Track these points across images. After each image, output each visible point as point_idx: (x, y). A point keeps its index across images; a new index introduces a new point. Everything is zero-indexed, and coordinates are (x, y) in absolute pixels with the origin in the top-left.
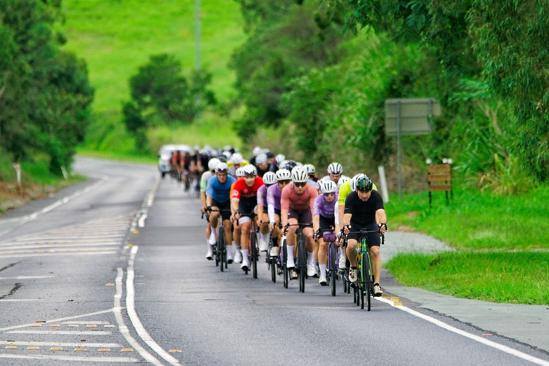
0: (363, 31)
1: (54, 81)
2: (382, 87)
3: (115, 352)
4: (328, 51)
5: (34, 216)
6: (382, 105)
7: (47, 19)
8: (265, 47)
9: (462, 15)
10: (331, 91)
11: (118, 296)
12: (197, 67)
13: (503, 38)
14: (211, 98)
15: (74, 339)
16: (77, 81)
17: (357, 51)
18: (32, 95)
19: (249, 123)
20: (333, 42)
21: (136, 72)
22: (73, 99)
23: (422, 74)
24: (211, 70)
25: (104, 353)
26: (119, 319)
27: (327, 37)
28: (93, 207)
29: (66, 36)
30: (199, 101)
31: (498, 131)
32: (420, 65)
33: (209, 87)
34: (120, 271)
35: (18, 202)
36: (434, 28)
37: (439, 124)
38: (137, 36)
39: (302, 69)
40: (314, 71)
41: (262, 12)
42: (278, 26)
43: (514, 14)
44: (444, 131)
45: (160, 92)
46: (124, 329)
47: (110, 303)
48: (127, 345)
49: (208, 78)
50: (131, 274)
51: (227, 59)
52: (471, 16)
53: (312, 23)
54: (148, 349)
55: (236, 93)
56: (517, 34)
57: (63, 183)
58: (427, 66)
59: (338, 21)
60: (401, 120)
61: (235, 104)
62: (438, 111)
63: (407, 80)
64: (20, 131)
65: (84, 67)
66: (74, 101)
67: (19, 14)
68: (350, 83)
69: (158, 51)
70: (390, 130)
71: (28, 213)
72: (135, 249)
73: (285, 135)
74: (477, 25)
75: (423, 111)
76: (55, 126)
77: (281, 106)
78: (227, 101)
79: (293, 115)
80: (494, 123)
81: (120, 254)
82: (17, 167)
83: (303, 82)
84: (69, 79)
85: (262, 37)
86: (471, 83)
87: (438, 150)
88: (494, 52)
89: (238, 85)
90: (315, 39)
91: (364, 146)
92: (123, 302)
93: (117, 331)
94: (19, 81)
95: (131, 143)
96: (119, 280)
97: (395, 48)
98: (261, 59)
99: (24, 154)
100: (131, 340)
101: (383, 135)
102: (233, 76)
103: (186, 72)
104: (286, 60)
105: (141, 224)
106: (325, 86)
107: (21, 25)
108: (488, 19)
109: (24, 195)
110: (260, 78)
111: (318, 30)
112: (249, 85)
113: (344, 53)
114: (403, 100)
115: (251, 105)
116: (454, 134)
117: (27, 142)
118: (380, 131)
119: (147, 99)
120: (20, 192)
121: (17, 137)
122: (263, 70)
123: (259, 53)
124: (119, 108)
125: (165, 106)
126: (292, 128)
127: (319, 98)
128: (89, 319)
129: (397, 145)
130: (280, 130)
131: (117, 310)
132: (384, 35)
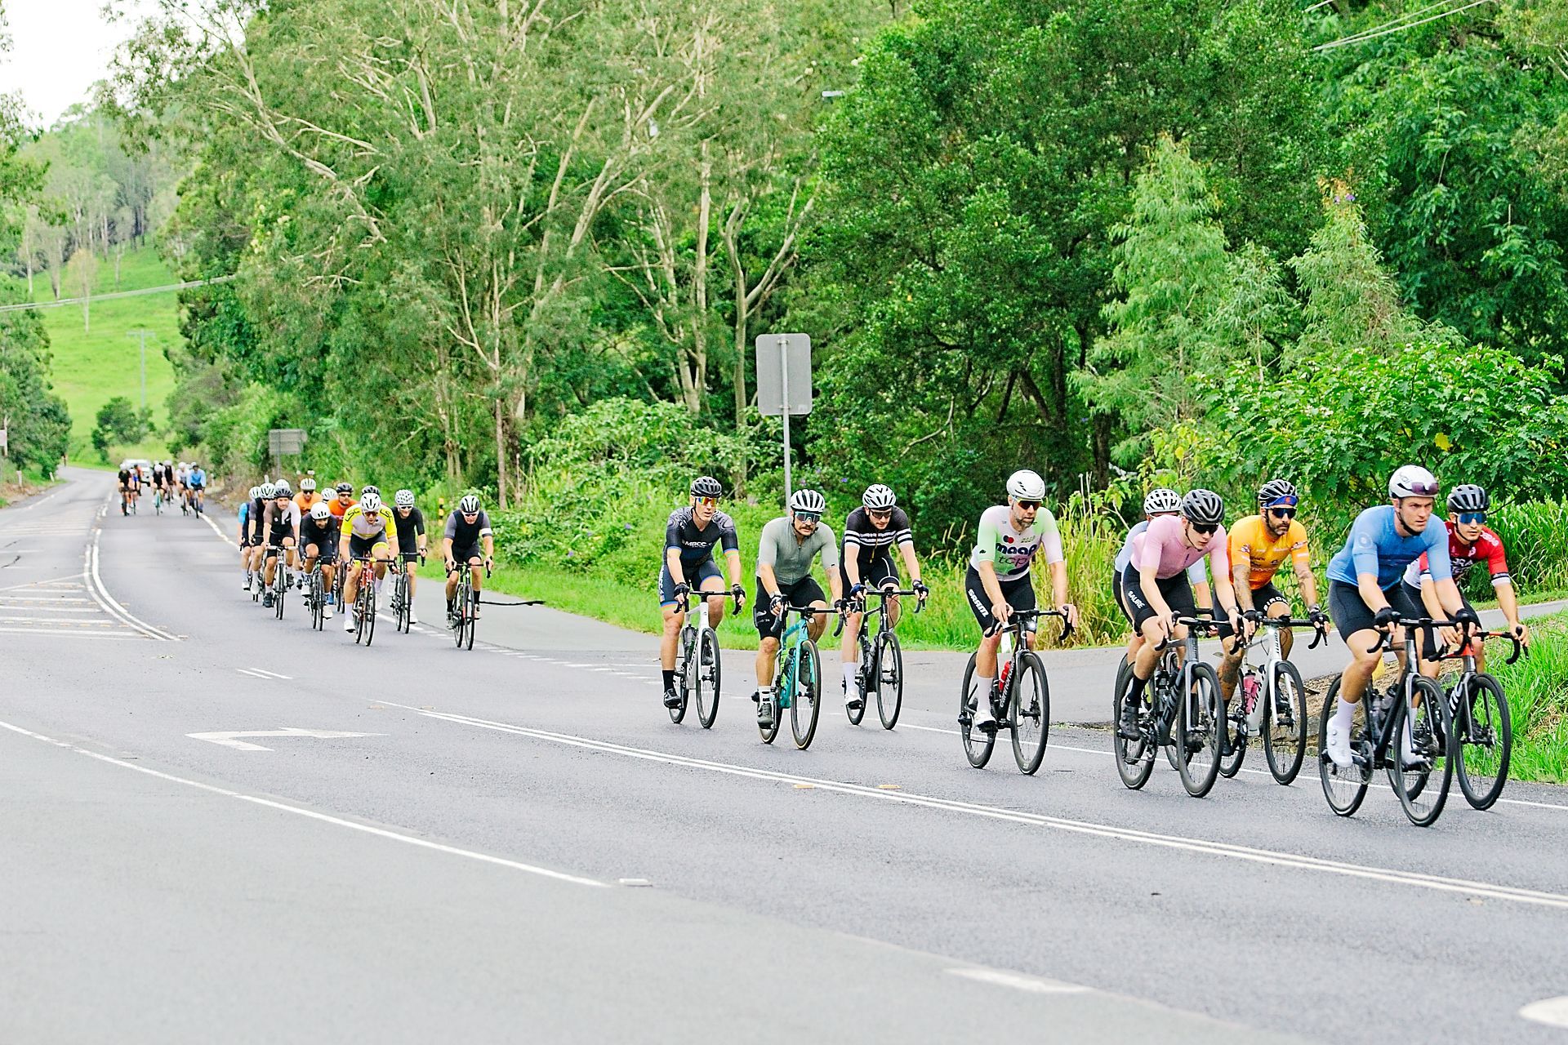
0: (255, 385)
1: (45, 415)
2: (267, 421)
3: (84, 605)
4: (231, 396)
5: (30, 508)
6: (267, 434)
7: (40, 372)
8: (188, 393)
9: (321, 376)
10: (233, 423)
11: (87, 565)
12: (143, 406)
13: (349, 391)
14: (152, 427)
15: (56, 595)
16: (60, 414)
17: (250, 396)
18: (30, 424)
19: (178, 444)
20: (236, 391)
21: (101, 409)
22: (58, 427)
23: (295, 413)
24: (151, 408)
25: (77, 606)
26: (88, 581)
27: (230, 387)
28: (71, 501)
29: (52, 384)
30: (144, 429)
31: (346, 453)
32: (293, 407)
33: (150, 419)
34: (89, 546)
35: (20, 497)
36: (303, 383)
37: (306, 448)
38: (101, 384)
39: (213, 408)
40: (222, 410)
41: (186, 369)
42: (198, 378)
43: (356, 375)
44: (309, 451)
45: (117, 422)
46: (91, 589)
47: (82, 570)
48: (92, 600)
49: (150, 413)
50: (96, 549)
51: (163, 400)
52: (326, 376)
53: (221, 377)
54: (106, 602)
55: (169, 424)
56: (358, 389)
57: (51, 484)
58: (298, 408)
59: (237, 376)
60: (280, 444)
61: (168, 431)
62: (305, 438)
63: (284, 417)
64: (21, 449)
65: (65, 405)
66: (59, 429)
67: (21, 370)
68: (246, 418)
69: (116, 395)
70: (272, 452)
71: (26, 505)
72: (99, 532)
73: (202, 452)
74: (333, 382)
75: (295, 438)
76: (46, 445)
77: (198, 433)
78: (163, 429)
79: (206, 440)
80: (343, 448)
81: (88, 535)
82: (19, 472)
83: (214, 417)
84: (55, 413)
85: (186, 386)
86: (327, 420)
87: (305, 465)
88: (342, 401)
89: (170, 418)
90: (223, 388)
92: (90, 570)
93: (86, 590)
94: (21, 415)
95: (98, 457)
96: (88, 553)
97: (276, 395)
98: (186, 401)
99: (24, 464)
100: (95, 596)
101: (268, 455)
102: (167, 412)
103: (135, 409)
104: (203, 402)
105: (104, 514)
106: (229, 419)
107: (22, 376)
108: (339, 378)
109: (24, 493)
110: (185, 414)
111: (224, 382)
112: (176, 418)
113: (242, 397)
114: (281, 431)
115: (179, 432)
116: (315, 454)
117: (26, 456)
118: (266, 451)
119: (108, 427)
120: (21, 491)
121: (19, 453)
122: (187, 409)
123: (185, 397)
124: (90, 433)
125: (121, 431)
126: (207, 448)
127: (225, 428)
128: (68, 581)
129: (277, 461)
130: (198, 449)
131: (86, 575)
132: (268, 386)
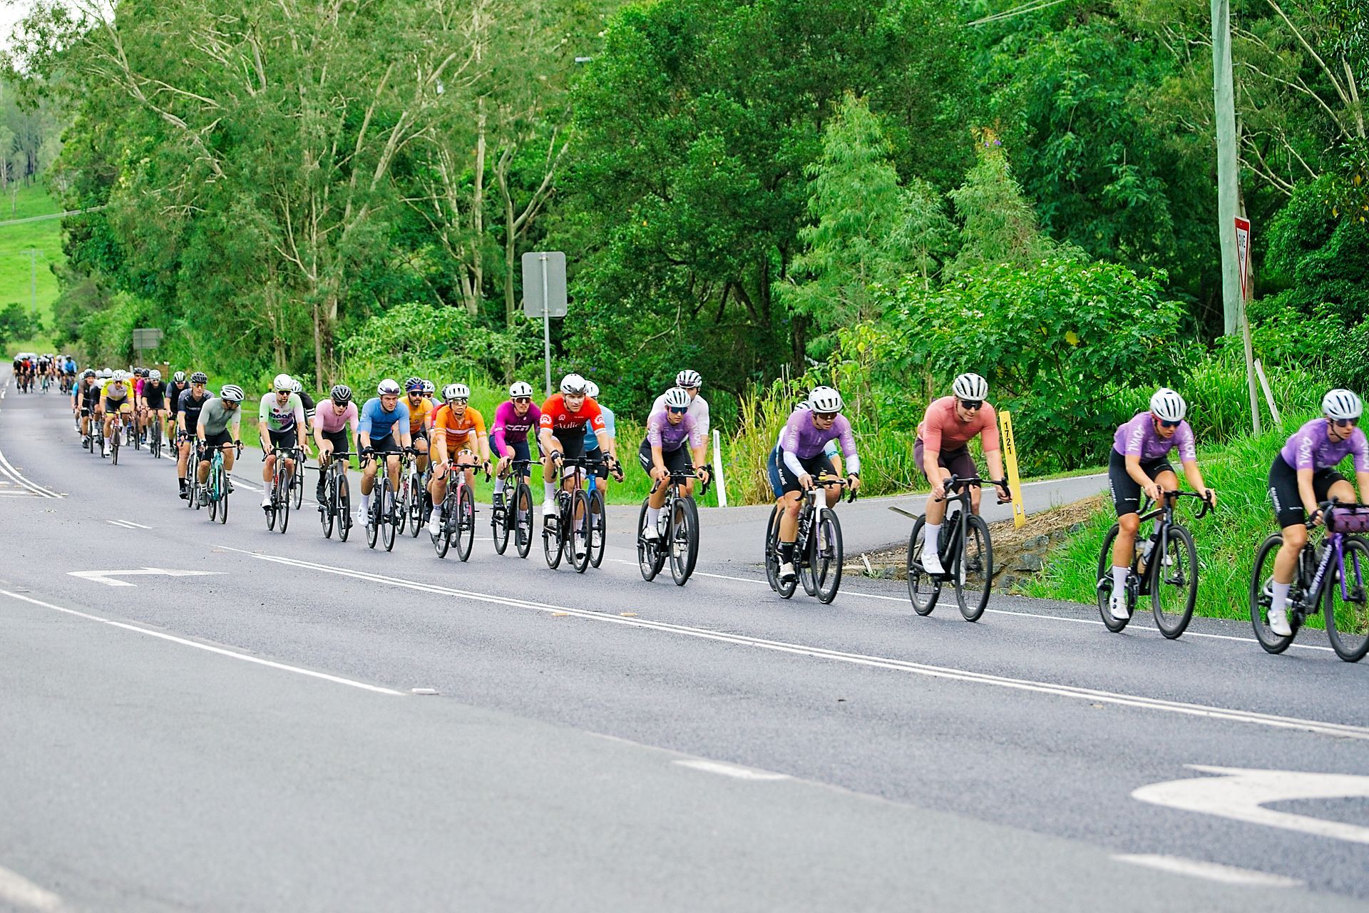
0: (122, 294)
2: (132, 322)
4: (103, 302)
6: (132, 332)
8: (69, 300)
9: (175, 285)
10: (105, 324)
12: (33, 310)
13: (196, 298)
14: (41, 327)
17: (118, 302)
19: (61, 340)
20: (107, 298)
23: (154, 315)
24: (40, 312)
27: (103, 295)
30: (34, 329)
31: (194, 347)
32: (152, 311)
33: (39, 321)
36: (160, 291)
37: (162, 343)
39: (89, 312)
40: (96, 313)
41: (68, 281)
42: (76, 288)
43: (202, 285)
44: (165, 346)
45: (13, 323)
49: (39, 317)
51: (50, 306)
52: (178, 286)
53: (95, 287)
55: (54, 325)
56: (203, 296)
58: (156, 311)
59: (108, 286)
60: (142, 340)
61: (53, 330)
62: (162, 335)
63: (145, 319)
68: (114, 320)
69: (12, 302)
70: (135, 346)
73: (80, 347)
74: (183, 291)
75: (154, 336)
77: (78, 332)
78: (49, 329)
79: (84, 337)
80: (192, 343)
83: (90, 319)
85: (68, 294)
86: (180, 321)
87: (161, 358)
88: (191, 305)
89: (55, 320)
90: (96, 296)
91: (122, 355)
97: (138, 301)
98: (68, 306)
101: (132, 349)
102: (52, 315)
103: (27, 313)
104: (81, 307)
106: (101, 321)
108: (189, 288)
110: (67, 317)
111: (97, 291)
112: (60, 320)
113: (111, 303)
114: (143, 330)
115: (62, 331)
116: (170, 348)
118: (131, 347)
119: (6, 327)
122: (68, 312)
123: (66, 303)
125: (16, 331)
126: (84, 344)
127: (98, 328)
129: (140, 354)
130: (77, 344)
132: (133, 294)
